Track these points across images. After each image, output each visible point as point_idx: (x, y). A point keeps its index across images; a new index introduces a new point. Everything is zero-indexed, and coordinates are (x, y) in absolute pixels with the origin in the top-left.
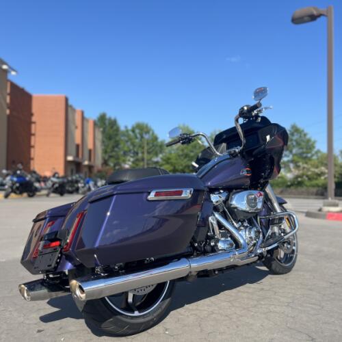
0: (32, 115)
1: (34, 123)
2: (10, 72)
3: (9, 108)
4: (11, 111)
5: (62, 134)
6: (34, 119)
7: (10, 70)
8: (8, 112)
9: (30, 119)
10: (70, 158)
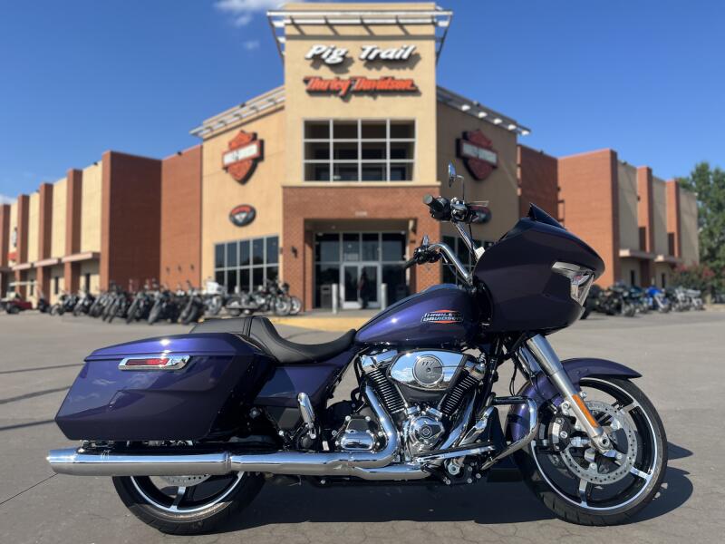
0: (559, 189)
1: (562, 201)
2: (520, 133)
3: (520, 186)
4: (522, 191)
5: (608, 213)
6: (561, 196)
7: (519, 129)
8: (519, 192)
9: (556, 196)
10: (624, 253)
